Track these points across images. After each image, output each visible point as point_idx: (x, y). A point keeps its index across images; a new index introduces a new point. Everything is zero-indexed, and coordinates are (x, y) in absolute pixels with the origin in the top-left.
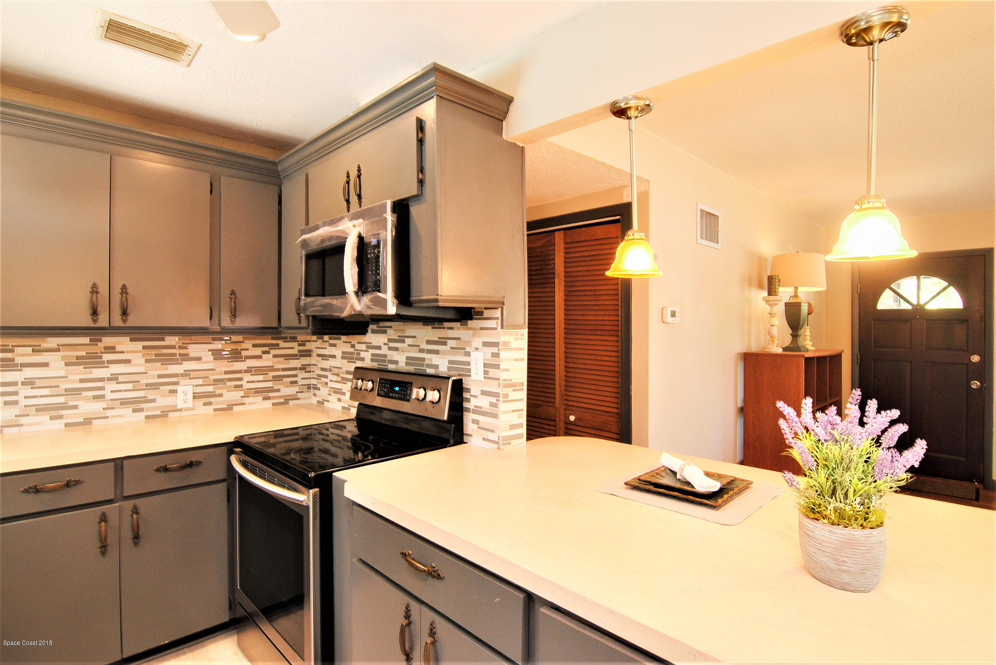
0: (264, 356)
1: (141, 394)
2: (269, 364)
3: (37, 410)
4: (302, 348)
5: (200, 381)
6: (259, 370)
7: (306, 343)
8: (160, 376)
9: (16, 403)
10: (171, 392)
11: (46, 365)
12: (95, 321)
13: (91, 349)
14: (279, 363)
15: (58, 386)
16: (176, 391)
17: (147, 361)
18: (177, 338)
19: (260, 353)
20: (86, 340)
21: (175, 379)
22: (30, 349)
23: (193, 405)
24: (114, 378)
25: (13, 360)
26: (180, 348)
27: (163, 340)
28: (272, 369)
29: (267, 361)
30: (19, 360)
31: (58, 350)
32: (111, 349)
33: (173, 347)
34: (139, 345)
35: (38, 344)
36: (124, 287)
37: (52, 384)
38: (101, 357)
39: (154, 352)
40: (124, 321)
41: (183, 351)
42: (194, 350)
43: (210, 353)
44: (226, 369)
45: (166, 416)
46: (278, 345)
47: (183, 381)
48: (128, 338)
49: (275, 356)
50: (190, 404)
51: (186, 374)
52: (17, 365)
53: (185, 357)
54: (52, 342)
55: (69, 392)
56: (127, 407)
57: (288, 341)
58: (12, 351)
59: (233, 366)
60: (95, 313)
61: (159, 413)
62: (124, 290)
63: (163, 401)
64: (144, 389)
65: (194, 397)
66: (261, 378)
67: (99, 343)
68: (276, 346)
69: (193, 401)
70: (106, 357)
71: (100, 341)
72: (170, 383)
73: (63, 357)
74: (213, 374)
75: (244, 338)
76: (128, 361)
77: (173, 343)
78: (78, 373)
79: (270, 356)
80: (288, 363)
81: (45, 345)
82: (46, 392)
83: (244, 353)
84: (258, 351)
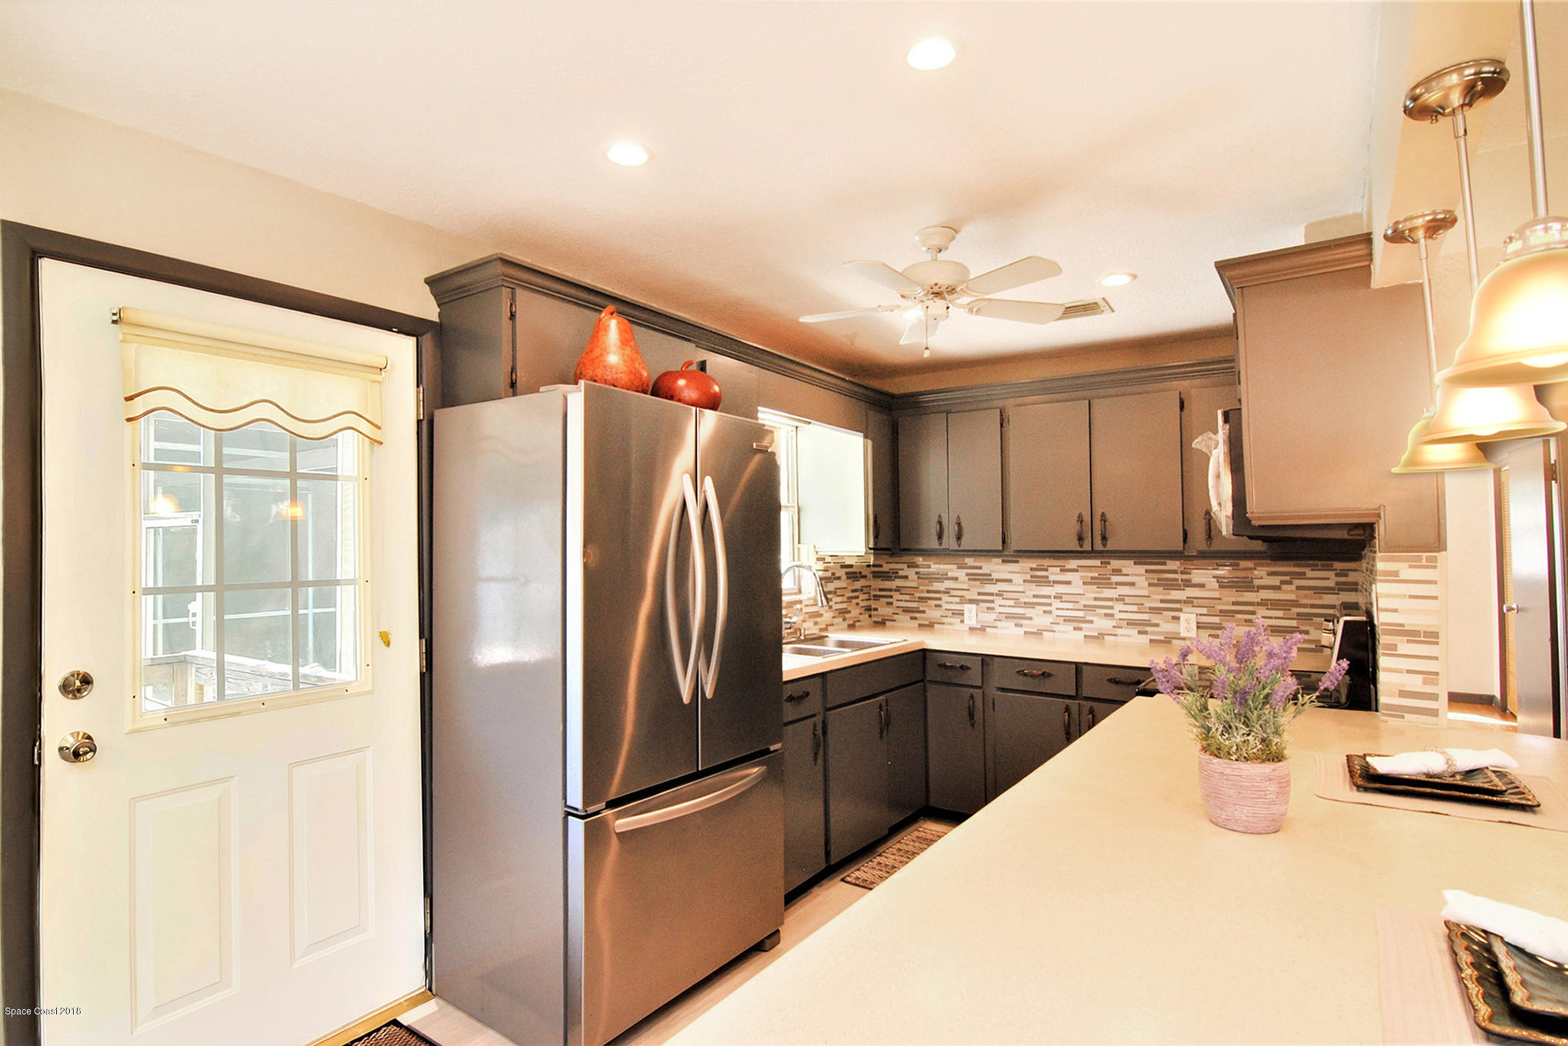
0: (1284, 587)
1: (1145, 617)
2: (1293, 597)
3: (1064, 620)
4: (1342, 579)
5: (1204, 611)
6: (1275, 604)
7: (1350, 573)
8: (1162, 601)
9: (1050, 612)
10: (1174, 618)
11: (1069, 583)
12: (1081, 546)
13: (1102, 571)
14: (1306, 596)
15: (1078, 602)
16: (1178, 618)
17: (1150, 585)
18: (1178, 563)
19: (1278, 584)
20: (1097, 562)
21: (1177, 606)
22: (1059, 569)
23: (1197, 635)
24: (1121, 599)
25: (1047, 577)
26: (1182, 573)
27: (1165, 564)
28: (1295, 604)
29: (1288, 594)
30: (1052, 578)
31: (1077, 571)
32: (1117, 572)
33: (1175, 572)
34: (1142, 569)
35: (1063, 565)
36: (1103, 515)
37: (1073, 599)
38: (1110, 579)
39: (1157, 576)
40: (1104, 545)
41: (1185, 577)
42: (1198, 575)
43: (1215, 580)
44: (1234, 600)
45: (1170, 642)
46: (1304, 574)
47: (1186, 608)
48: (1132, 562)
49: (1299, 588)
50: (1193, 633)
51: (1189, 601)
52: (1050, 582)
53: (1188, 584)
54: (1073, 564)
55: (1087, 608)
56: (1134, 628)
57: (1319, 570)
58: (1047, 570)
59: (1242, 596)
60: (1080, 539)
61: (1162, 638)
62: (1104, 519)
63: (1167, 627)
64: (1147, 613)
65: (1198, 627)
66: (1280, 614)
67: (1108, 566)
68: (1302, 575)
69: (1197, 632)
70: (1115, 579)
71: (1109, 563)
72: (1173, 609)
73: (1082, 577)
74: (1219, 604)
75: (1255, 564)
76: (1133, 584)
77: (1175, 568)
78: (1092, 592)
79: (1293, 587)
80: (1321, 598)
81: (1068, 567)
82: (1070, 605)
83: (1257, 582)
84: (1275, 581)
